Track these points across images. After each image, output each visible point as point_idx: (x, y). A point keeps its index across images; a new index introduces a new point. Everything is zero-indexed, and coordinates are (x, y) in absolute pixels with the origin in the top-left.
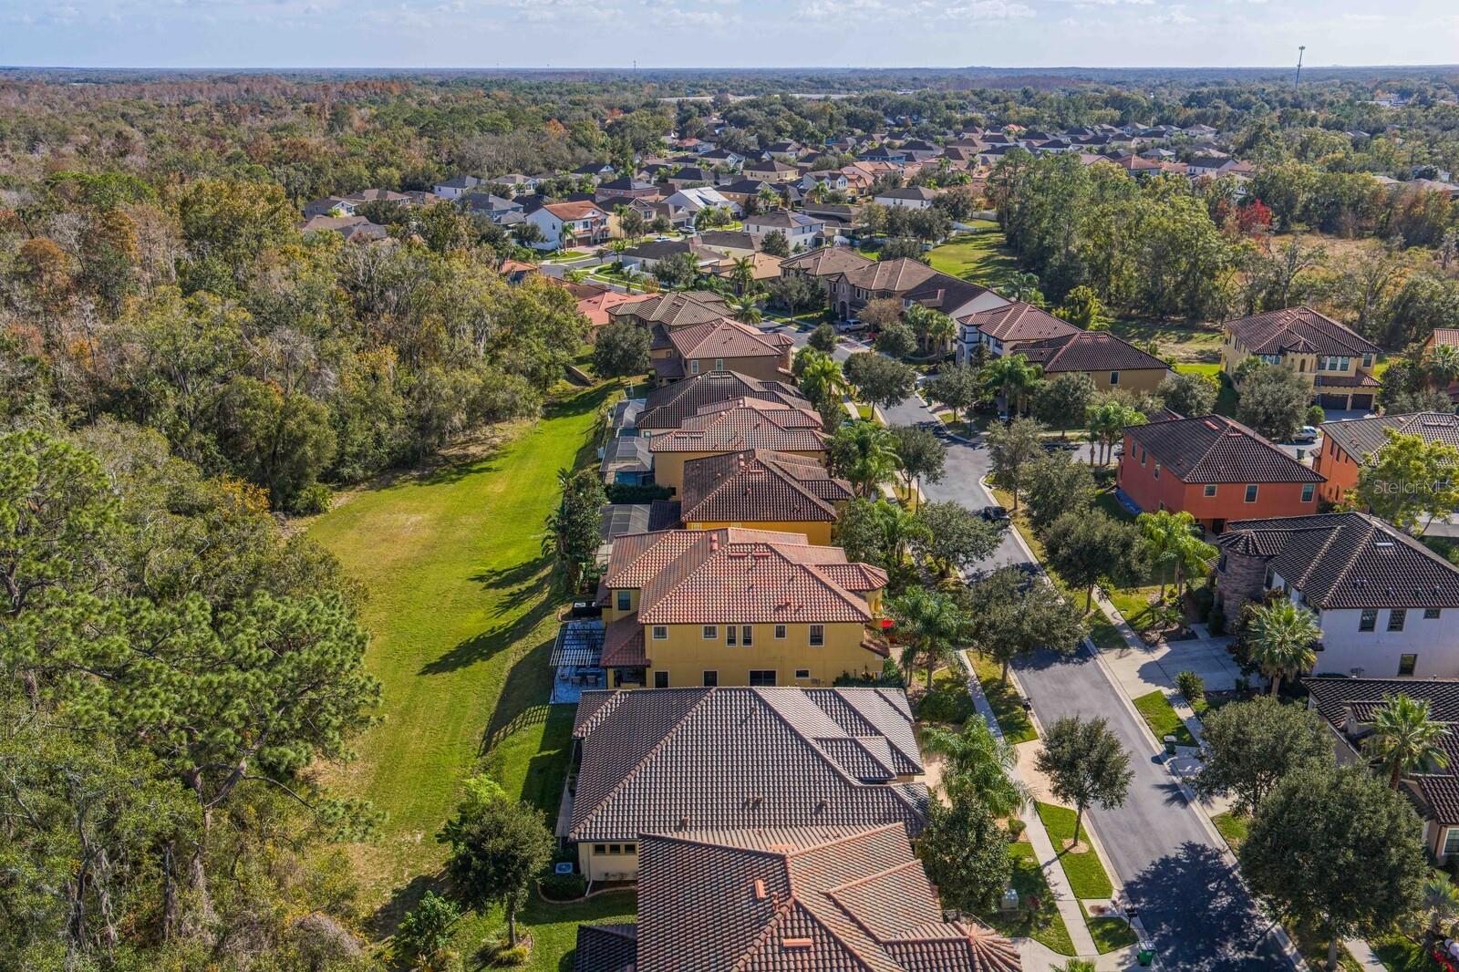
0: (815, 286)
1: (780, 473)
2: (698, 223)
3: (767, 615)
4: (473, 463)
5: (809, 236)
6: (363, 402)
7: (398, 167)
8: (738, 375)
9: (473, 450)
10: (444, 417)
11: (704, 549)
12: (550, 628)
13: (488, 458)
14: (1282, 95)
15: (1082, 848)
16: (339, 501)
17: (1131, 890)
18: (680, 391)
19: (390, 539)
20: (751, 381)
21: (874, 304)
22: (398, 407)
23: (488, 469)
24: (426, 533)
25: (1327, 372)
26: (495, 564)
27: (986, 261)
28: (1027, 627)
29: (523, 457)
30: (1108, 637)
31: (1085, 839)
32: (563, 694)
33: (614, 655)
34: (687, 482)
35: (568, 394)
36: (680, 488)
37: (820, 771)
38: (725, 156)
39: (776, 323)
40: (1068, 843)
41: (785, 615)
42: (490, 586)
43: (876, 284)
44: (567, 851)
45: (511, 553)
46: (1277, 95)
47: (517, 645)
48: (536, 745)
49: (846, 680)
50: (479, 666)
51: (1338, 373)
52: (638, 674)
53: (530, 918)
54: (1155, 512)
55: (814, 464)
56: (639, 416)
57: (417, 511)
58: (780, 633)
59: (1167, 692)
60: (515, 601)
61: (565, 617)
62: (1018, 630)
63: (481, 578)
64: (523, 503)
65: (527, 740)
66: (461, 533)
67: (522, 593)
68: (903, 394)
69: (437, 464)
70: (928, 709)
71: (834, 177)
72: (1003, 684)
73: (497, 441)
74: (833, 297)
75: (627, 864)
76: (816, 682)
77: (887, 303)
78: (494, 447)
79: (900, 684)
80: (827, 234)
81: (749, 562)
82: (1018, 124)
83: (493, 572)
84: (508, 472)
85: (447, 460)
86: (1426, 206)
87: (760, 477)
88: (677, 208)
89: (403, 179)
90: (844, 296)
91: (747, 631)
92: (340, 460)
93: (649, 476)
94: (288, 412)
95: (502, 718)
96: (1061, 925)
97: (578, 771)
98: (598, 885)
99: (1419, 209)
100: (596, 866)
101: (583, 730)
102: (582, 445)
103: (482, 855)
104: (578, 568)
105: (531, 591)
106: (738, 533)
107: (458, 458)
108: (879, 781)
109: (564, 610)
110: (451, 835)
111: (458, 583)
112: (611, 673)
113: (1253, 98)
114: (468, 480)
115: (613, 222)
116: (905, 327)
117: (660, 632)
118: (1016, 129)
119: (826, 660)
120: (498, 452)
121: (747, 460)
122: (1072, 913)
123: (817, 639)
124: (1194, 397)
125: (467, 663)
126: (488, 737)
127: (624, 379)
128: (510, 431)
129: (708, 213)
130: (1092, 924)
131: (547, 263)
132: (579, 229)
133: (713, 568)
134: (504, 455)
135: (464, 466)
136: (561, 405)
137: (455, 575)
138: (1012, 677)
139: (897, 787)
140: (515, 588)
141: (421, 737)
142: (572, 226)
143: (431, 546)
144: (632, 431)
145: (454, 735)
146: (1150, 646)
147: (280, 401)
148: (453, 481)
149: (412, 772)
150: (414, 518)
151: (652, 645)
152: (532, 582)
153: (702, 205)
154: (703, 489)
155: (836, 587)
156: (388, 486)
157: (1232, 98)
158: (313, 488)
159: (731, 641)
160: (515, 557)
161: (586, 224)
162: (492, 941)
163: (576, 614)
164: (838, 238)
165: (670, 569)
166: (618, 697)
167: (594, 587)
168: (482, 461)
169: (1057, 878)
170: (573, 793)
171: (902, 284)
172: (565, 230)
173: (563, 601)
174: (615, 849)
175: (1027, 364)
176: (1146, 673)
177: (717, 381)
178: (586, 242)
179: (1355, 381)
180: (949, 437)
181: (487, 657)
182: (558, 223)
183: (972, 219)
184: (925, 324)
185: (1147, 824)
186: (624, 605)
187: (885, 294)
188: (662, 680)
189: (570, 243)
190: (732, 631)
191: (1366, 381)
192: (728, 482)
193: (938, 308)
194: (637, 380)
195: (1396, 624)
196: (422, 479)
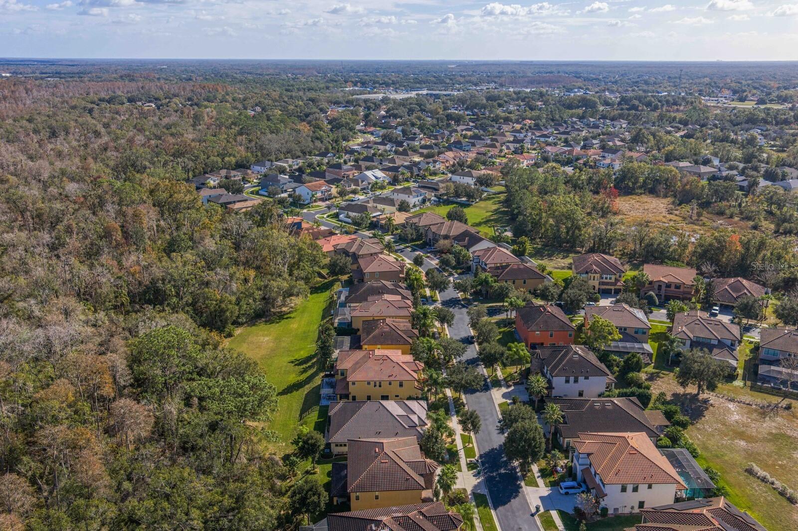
0: (418, 231)
1: (394, 328)
2: (372, 188)
3: (386, 378)
4: (284, 314)
5: (420, 198)
6: (244, 294)
7: (234, 156)
8: (383, 281)
9: (284, 309)
10: (274, 299)
11: (367, 357)
12: (318, 381)
13: (289, 313)
14: (667, 98)
15: (471, 445)
16: (238, 331)
17: (481, 456)
18: (362, 288)
19: (259, 347)
20: (388, 284)
21: (442, 242)
22: (258, 294)
23: (290, 318)
24: (271, 345)
25: (604, 280)
26: (297, 357)
27: (496, 212)
28: (463, 382)
29: (303, 312)
30: (497, 383)
31: (472, 443)
32: (324, 402)
33: (340, 390)
34: (364, 329)
35: (318, 283)
36: (361, 329)
37: (397, 424)
38: (386, 145)
39: (402, 246)
40: (467, 444)
41: (391, 379)
42: (296, 365)
43: (443, 233)
44: (328, 445)
45: (302, 353)
46: (665, 98)
47: (307, 386)
48: (316, 418)
49: (410, 398)
50: (295, 393)
51: (608, 280)
52: (346, 396)
53: (318, 463)
54: (513, 343)
55: (406, 322)
56: (347, 298)
57: (267, 335)
58: (390, 384)
59: (509, 401)
60: (305, 371)
61: (323, 377)
62: (460, 383)
63: (292, 362)
64: (304, 332)
65: (313, 416)
66: (283, 345)
67: (307, 368)
68: (445, 288)
69: (271, 315)
70: (433, 407)
71: (435, 162)
72: (459, 399)
73: (293, 305)
74: (426, 236)
75: (345, 449)
76: (401, 399)
77: (447, 242)
78: (292, 308)
79: (426, 399)
80: (428, 197)
81: (381, 361)
82: (530, 119)
83: (296, 360)
84: (298, 319)
85: (274, 314)
86: (691, 185)
87: (387, 329)
88: (362, 182)
89: (237, 162)
90: (430, 236)
91: (380, 383)
92: (238, 317)
93: (350, 324)
94: (221, 301)
95: (305, 409)
96: (460, 465)
97: (330, 425)
98: (336, 455)
99: (688, 187)
100: (336, 450)
101: (331, 413)
102: (324, 307)
103: (308, 444)
104: (327, 361)
105: (310, 367)
106: (378, 352)
107: (278, 312)
108: (414, 427)
109: (322, 374)
110: (296, 442)
111: (285, 364)
112: (338, 396)
113: (653, 100)
114: (283, 322)
115: (334, 190)
116: (451, 256)
117: (354, 383)
118: (530, 122)
119: (404, 392)
120: (293, 310)
121: (383, 323)
122: (463, 461)
123: (401, 385)
124: (550, 292)
125: (291, 392)
126: (301, 415)
127: (340, 277)
128: (296, 301)
129: (376, 183)
130: (468, 464)
131: (305, 211)
132: (319, 195)
133: (370, 363)
134: (296, 311)
135: (281, 316)
136: (316, 288)
137: (283, 361)
138: (463, 396)
139: (419, 429)
140: (304, 366)
141: (280, 416)
142: (316, 194)
143: (273, 350)
144: (343, 305)
145: (290, 415)
146: (508, 386)
147: (219, 297)
148: (278, 323)
149: (279, 426)
150: (267, 339)
151: (351, 388)
152: (310, 364)
153: (373, 178)
154: (368, 333)
155: (407, 369)
156: (254, 325)
157: (642, 99)
158: (229, 327)
159: (375, 386)
160: (303, 354)
161: (322, 192)
162: (309, 468)
163: (326, 376)
164: (433, 198)
165: (357, 363)
166: (341, 404)
167: (332, 367)
168: (287, 314)
169: (462, 454)
170: (328, 431)
171: (454, 232)
172: (313, 196)
173: (322, 371)
174: (341, 445)
175: (491, 277)
176: (505, 396)
177: (376, 284)
178: (322, 200)
179: (615, 284)
180: (462, 305)
181: (297, 390)
182: (310, 192)
183: (495, 185)
184: (460, 253)
185: (491, 439)
186: (342, 374)
187: (446, 237)
188: (354, 398)
189: (315, 201)
190: (375, 383)
191: (619, 284)
192: (377, 331)
193: (465, 246)
194: (345, 277)
195: (576, 381)
196: (266, 321)
